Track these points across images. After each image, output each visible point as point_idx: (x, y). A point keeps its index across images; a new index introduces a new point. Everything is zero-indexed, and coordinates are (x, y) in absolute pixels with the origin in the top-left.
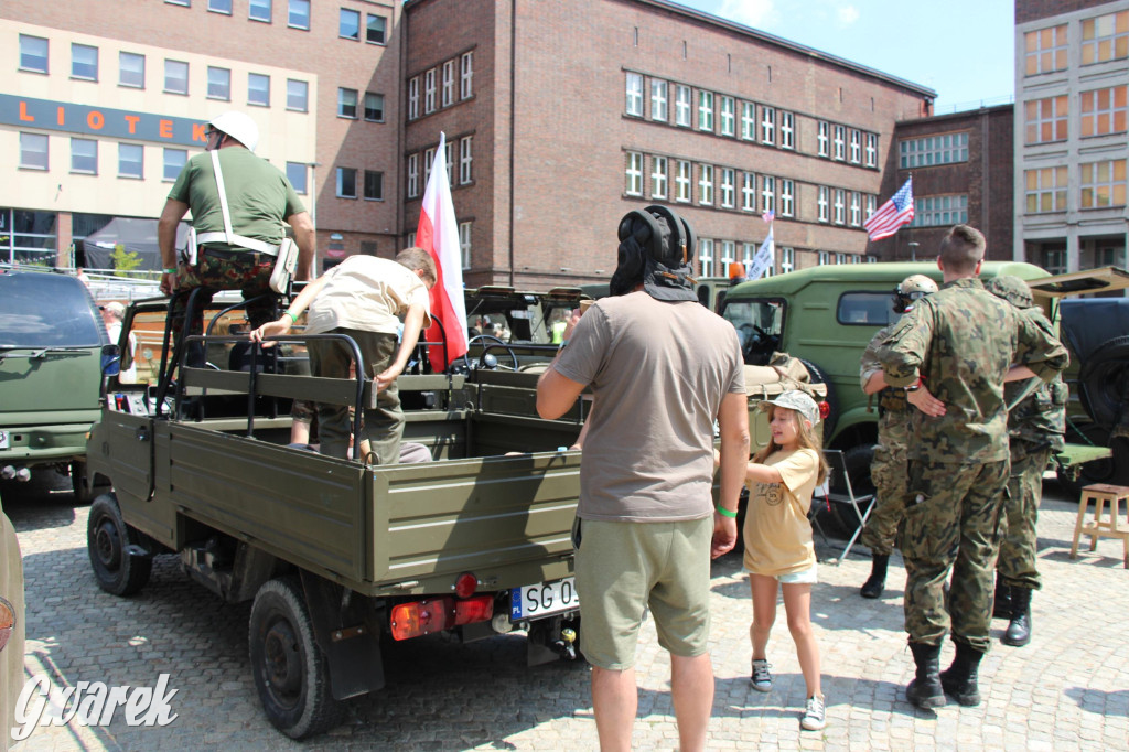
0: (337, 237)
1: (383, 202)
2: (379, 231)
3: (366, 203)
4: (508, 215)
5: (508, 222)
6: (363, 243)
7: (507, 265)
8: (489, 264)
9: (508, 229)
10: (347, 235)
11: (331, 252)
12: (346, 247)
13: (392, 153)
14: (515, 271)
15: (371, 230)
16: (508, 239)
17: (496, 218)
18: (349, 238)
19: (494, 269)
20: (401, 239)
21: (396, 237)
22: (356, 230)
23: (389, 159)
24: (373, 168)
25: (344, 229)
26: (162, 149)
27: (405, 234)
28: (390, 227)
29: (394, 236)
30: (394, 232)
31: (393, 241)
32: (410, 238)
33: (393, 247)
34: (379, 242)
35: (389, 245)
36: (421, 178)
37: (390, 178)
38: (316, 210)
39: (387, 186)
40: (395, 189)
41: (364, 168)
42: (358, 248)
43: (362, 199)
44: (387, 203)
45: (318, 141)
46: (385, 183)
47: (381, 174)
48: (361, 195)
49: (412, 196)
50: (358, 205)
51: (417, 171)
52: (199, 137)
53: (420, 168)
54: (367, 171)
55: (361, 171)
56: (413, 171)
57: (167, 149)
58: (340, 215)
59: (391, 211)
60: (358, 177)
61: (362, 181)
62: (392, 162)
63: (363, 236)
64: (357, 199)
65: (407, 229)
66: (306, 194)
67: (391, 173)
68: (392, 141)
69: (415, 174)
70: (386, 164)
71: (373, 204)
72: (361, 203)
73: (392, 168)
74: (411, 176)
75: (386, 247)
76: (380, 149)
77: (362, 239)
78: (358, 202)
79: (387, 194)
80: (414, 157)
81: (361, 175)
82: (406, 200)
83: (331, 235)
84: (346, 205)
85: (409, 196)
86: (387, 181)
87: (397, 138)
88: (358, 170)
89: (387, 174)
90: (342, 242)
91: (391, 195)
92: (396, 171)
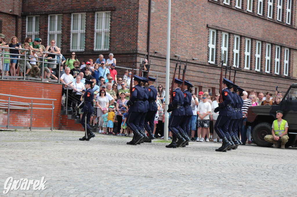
2: (5, 11)
4: (147, 8)
5: (147, 14)
7: (145, 49)
8: (133, 47)
9: (146, 20)
14: (150, 54)
16: (146, 28)
17: (140, 10)
19: (138, 52)
20: (20, 20)
21: (16, 18)
27: (23, 16)
28: (13, 8)
29: (16, 16)
30: (17, 13)
31: (15, 21)
32: (27, 20)
33: (15, 26)
34: (3, 20)
35: (11, 23)
65: (26, 12)
75: (9, 25)
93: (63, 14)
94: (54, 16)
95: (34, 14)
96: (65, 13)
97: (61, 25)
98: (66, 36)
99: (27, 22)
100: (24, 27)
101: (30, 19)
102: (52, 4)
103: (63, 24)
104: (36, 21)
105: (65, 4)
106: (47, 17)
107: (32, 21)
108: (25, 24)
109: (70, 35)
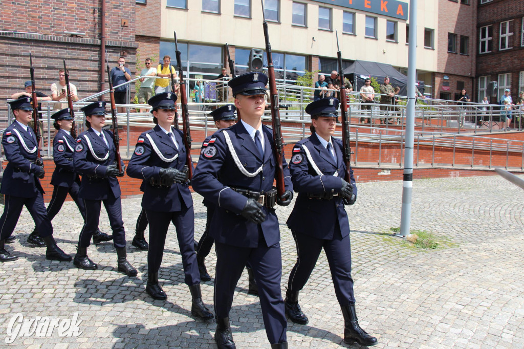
0: (446, 78)
1: (468, 56)
2: (466, 75)
3: (461, 56)
6: (458, 82)
10: (451, 77)
11: (444, 87)
12: (450, 84)
15: (462, 73)
18: (452, 79)
20: (475, 80)
22: (456, 73)
23: (471, 28)
24: (464, 34)
25: (451, 73)
26: (365, 15)
27: (477, 77)
28: (471, 73)
29: (472, 78)
30: (473, 75)
31: (471, 82)
32: (479, 79)
33: (471, 85)
34: (465, 82)
35: (469, 83)
36: (495, 40)
37: (472, 41)
38: (438, 60)
39: (470, 46)
40: (474, 47)
41: (460, 34)
42: (456, 85)
43: (459, 54)
44: (470, 56)
45: (439, 15)
46: (468, 44)
47: (467, 38)
48: (458, 51)
49: (484, 53)
50: (457, 57)
51: (489, 36)
52: (384, 9)
53: (495, 34)
54: (461, 36)
55: (459, 36)
56: (484, 36)
57: (367, 16)
58: (449, 63)
59: (472, 62)
60: (457, 40)
61: (459, 42)
62: (473, 30)
63: (457, 77)
64: (456, 53)
65: (479, 73)
66: (433, 49)
67: (472, 37)
68: (473, 17)
69: (487, 39)
70: (470, 32)
71: (464, 57)
72: (459, 56)
73: (473, 34)
74: (481, 40)
75: (468, 84)
76: (467, 22)
77: (458, 80)
78: (457, 55)
79: (470, 51)
80: (485, 28)
81: (459, 38)
82: (478, 56)
83: (444, 76)
84: (452, 57)
85: (480, 53)
86: (470, 43)
87: (475, 15)
88: (456, 35)
89: (471, 39)
90: (449, 81)
91: (472, 51)
92: (475, 36)
93: (513, 72)
94: (504, 75)
95: (486, 74)
96: (515, 72)
97: (510, 81)
98: (515, 90)
99: (480, 82)
100: (477, 85)
101: (483, 80)
102: (502, 66)
103: (512, 80)
104: (487, 80)
105: (515, 65)
106: (498, 76)
107: (484, 80)
108: (478, 82)
109: (518, 88)
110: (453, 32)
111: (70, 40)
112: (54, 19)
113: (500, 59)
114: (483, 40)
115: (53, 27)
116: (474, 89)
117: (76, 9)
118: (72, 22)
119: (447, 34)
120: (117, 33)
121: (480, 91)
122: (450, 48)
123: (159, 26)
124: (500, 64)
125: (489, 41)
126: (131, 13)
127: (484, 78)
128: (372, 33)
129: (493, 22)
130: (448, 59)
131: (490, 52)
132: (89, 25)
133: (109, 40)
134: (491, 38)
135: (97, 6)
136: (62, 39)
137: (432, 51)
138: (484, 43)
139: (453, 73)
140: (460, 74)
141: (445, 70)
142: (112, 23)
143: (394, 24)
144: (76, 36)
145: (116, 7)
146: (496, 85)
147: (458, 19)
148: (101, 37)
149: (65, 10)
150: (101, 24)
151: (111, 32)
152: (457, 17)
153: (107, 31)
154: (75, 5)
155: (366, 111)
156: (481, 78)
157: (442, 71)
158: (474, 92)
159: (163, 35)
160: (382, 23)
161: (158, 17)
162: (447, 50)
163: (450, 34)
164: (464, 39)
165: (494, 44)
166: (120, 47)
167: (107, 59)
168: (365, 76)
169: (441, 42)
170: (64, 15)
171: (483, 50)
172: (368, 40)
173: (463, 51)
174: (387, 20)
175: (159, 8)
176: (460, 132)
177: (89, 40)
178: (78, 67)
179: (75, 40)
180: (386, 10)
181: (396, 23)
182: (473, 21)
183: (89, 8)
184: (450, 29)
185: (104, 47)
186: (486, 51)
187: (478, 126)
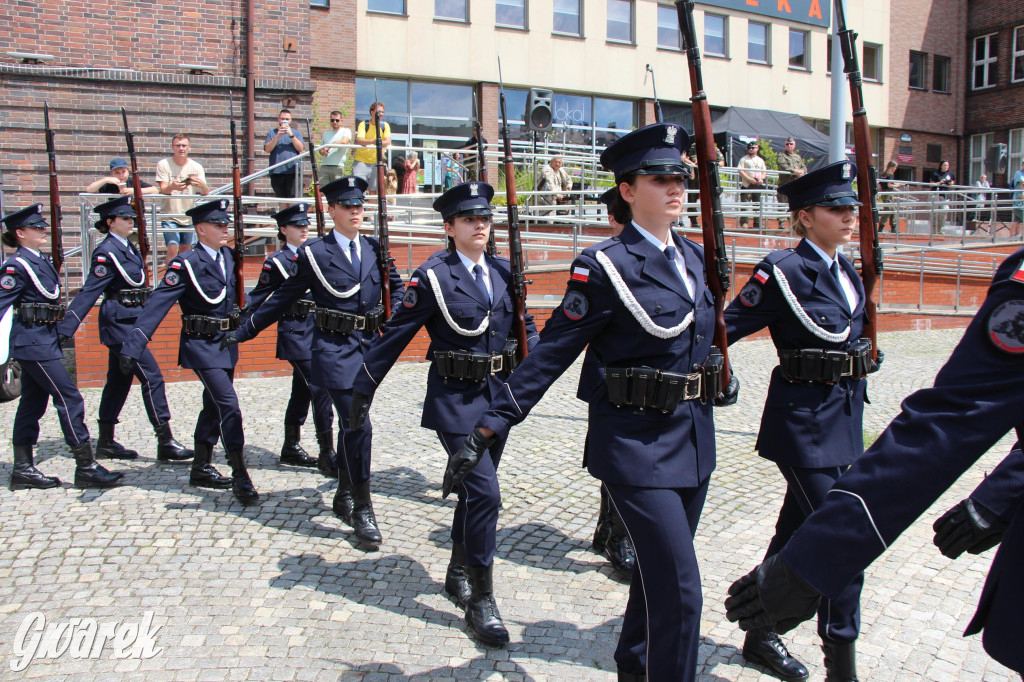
0: (907, 138)
1: (949, 94)
2: (945, 132)
3: (934, 96)
6: (929, 146)
10: (915, 136)
11: (901, 157)
12: (914, 151)
13: (959, 33)
15: (937, 129)
18: (917, 140)
20: (962, 142)
22: (925, 129)
23: (956, 41)
24: (942, 52)
25: (915, 128)
26: (746, 21)
27: (966, 136)
28: (955, 127)
29: (957, 138)
30: (960, 133)
31: (955, 144)
32: (972, 140)
33: (955, 152)
34: (943, 146)
35: (952, 148)
36: (1003, 64)
37: (957, 66)
38: (890, 104)
39: (953, 75)
40: (962, 78)
41: (933, 52)
42: (925, 152)
43: (931, 91)
44: (953, 96)
45: (891, 16)
46: (950, 72)
47: (948, 59)
48: (930, 86)
49: (981, 88)
50: (926, 99)
51: (991, 56)
52: (784, 7)
53: (1004, 51)
54: (936, 56)
55: (931, 56)
56: (980, 56)
57: (750, 21)
58: (911, 110)
59: (957, 106)
60: (927, 64)
61: (931, 68)
62: (958, 44)
63: (929, 137)
64: (926, 91)
65: (971, 129)
66: (880, 83)
67: (958, 58)
68: (959, 18)
69: (987, 60)
70: (954, 48)
71: (940, 97)
72: (930, 96)
73: (958, 53)
74: (975, 63)
75: (949, 151)
76: (948, 28)
77: (928, 141)
78: (927, 94)
79: (953, 85)
80: (984, 39)
81: (931, 61)
82: (969, 94)
83: (901, 135)
84: (917, 98)
85: (973, 88)
86: (953, 69)
87: (964, 14)
88: (926, 54)
89: (954, 61)
90: (911, 145)
91: (957, 86)
92: (963, 56)
94: (1020, 132)
95: (985, 130)
99: (972, 145)
100: (967, 152)
101: (978, 141)
102: (1017, 113)
104: (987, 141)
106: (1008, 134)
107: (981, 142)
108: (969, 146)
110: (919, 49)
111: (188, 79)
112: (160, 42)
113: (1013, 100)
114: (980, 62)
115: (158, 56)
116: (962, 159)
117: (199, 20)
118: (192, 46)
119: (908, 53)
120: (276, 64)
121: (974, 164)
122: (914, 82)
123: (354, 49)
124: (1012, 109)
125: (991, 65)
126: (301, 25)
127: (981, 137)
128: (761, 55)
129: (1000, 28)
130: (910, 102)
131: (994, 86)
132: (225, 50)
133: (262, 77)
134: (994, 59)
135: (238, 14)
136: (176, 79)
137: (877, 87)
138: (980, 69)
139: (919, 129)
140: (932, 131)
141: (904, 124)
142: (266, 45)
143: (804, 37)
144: (201, 72)
145: (274, 15)
146: (1005, 151)
147: (929, 24)
148: (246, 72)
149: (180, 24)
150: (246, 49)
151: (266, 63)
152: (926, 19)
153: (257, 60)
154: (197, 15)
155: (750, 205)
156: (974, 138)
157: (899, 125)
158: (962, 165)
159: (362, 66)
160: (781, 34)
161: (351, 33)
162: (907, 84)
163: (913, 54)
164: (941, 62)
165: (1002, 71)
166: (281, 91)
167: (259, 114)
168: (749, 137)
169: (895, 69)
170: (177, 33)
171: (979, 82)
172: (753, 67)
173: (938, 85)
174: (791, 29)
175: (353, 16)
176: (932, 242)
177: (225, 79)
178: (204, 131)
179: (199, 80)
180: (788, 10)
181: (807, 34)
182: (959, 26)
183: (222, 18)
184: (913, 42)
185: (252, 92)
186: (986, 85)
187: (968, 232)
